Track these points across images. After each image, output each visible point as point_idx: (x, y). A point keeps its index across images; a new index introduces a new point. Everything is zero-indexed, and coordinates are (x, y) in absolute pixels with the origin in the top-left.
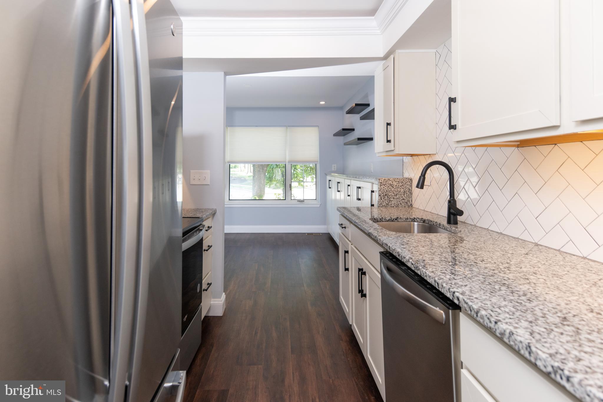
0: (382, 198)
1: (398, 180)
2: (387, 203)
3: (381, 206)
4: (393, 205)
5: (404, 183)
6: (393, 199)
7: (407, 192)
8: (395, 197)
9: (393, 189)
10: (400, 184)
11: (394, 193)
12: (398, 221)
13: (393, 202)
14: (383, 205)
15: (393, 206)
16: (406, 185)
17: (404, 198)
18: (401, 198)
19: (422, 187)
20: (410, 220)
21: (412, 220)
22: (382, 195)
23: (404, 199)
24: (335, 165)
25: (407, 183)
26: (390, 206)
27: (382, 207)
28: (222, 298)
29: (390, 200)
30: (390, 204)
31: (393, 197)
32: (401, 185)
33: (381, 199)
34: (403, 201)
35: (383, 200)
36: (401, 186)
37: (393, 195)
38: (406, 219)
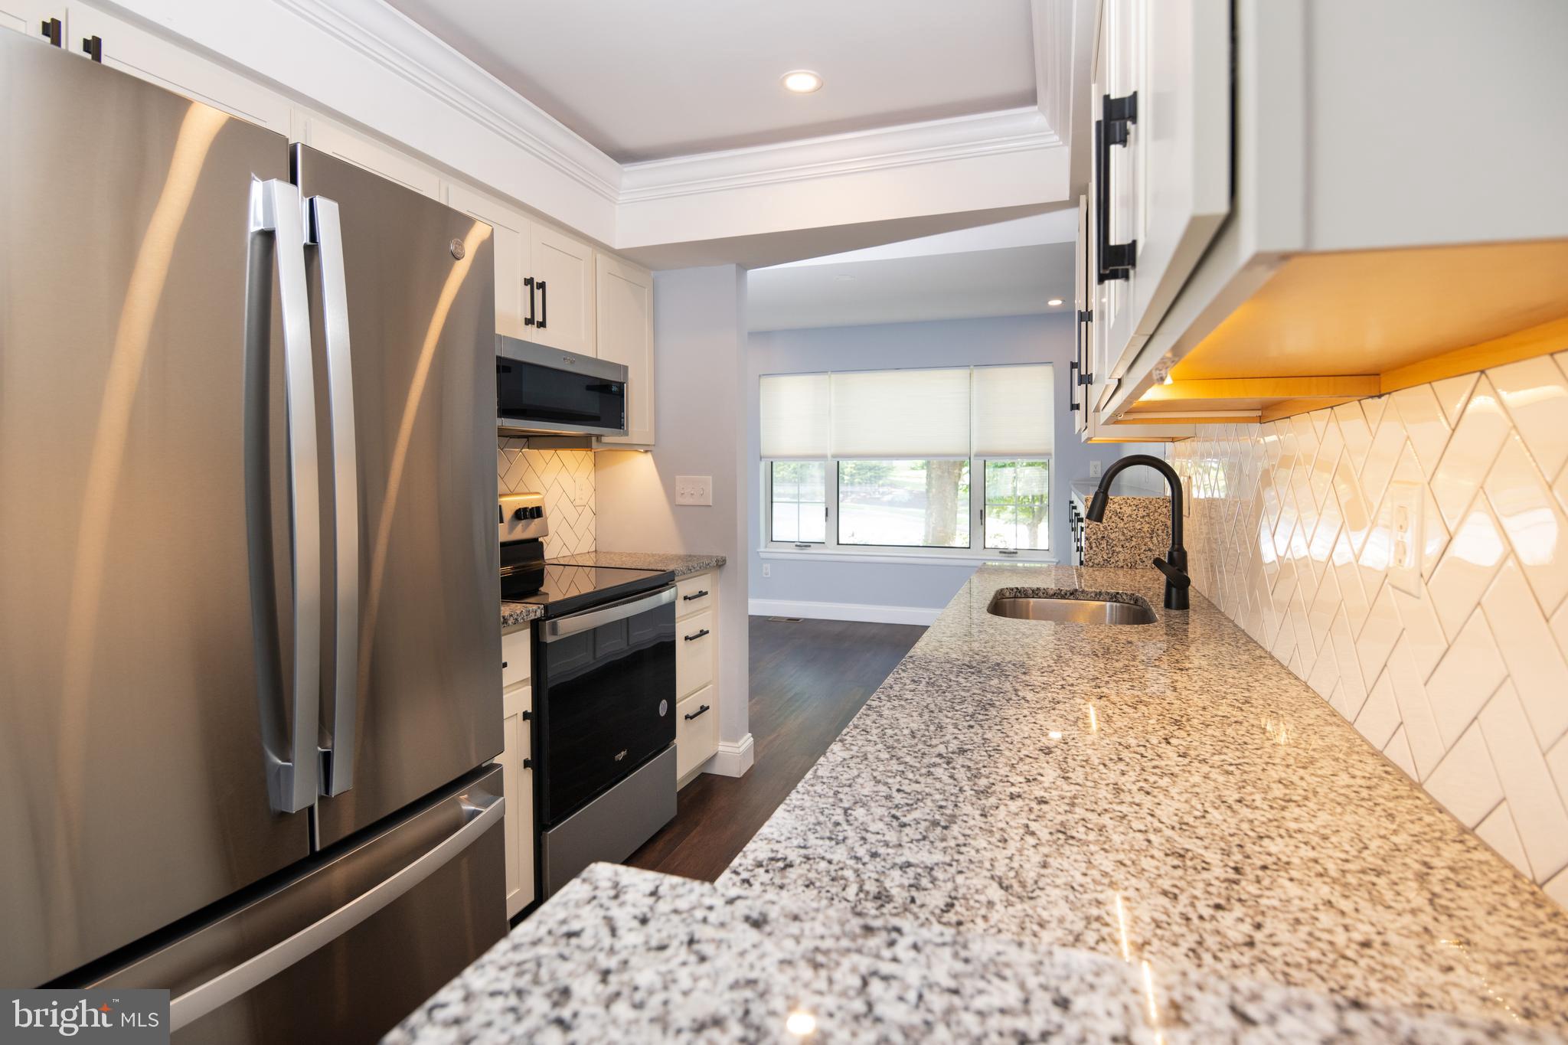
0: (1094, 545)
1: (1135, 502)
2: (1105, 557)
3: (1091, 564)
4: (1120, 564)
5: (1153, 509)
6: (1121, 549)
7: (1160, 532)
8: (1127, 544)
9: (1122, 525)
10: (1141, 513)
11: (1124, 534)
12: (1077, 599)
13: (1121, 557)
14: (1096, 561)
15: (1122, 567)
16: (1156, 514)
17: (1151, 546)
18: (1144, 548)
19: (1100, 519)
20: (1107, 598)
21: (1112, 598)
22: (1094, 537)
23: (1150, 550)
24: (1099, 463)
25: (1159, 511)
26: (1113, 565)
27: (1092, 566)
28: (742, 741)
29: (1114, 552)
30: (1112, 560)
31: (1122, 543)
32: (1145, 514)
33: (1091, 548)
34: (1149, 553)
35: (1094, 549)
36: (1143, 517)
37: (1122, 538)
38: (1096, 595)
